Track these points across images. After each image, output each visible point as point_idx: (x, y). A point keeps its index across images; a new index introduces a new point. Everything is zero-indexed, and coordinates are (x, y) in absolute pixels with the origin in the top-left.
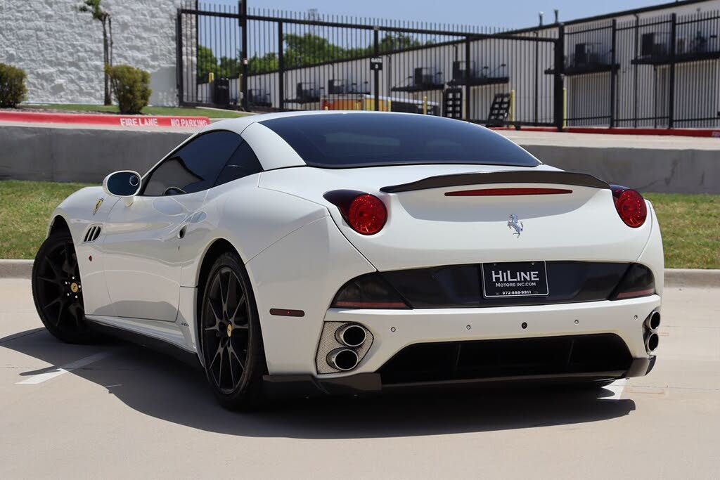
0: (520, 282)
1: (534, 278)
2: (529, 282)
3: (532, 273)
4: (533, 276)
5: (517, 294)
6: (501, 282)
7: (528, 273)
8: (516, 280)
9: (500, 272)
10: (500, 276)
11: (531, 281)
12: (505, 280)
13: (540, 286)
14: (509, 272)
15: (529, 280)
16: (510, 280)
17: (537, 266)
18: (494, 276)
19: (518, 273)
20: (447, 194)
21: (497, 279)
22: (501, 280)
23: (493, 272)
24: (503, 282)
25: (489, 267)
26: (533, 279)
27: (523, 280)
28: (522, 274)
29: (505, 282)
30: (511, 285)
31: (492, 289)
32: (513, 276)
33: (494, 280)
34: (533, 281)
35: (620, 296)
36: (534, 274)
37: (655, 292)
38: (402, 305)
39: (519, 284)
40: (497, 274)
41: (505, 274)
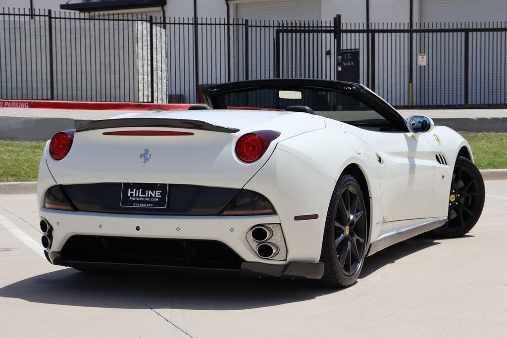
0: (148, 197)
1: (158, 195)
2: (153, 198)
3: (157, 192)
4: (158, 194)
5: (143, 205)
6: (134, 197)
7: (154, 191)
8: (144, 196)
9: (135, 190)
10: (134, 192)
11: (155, 197)
12: (137, 196)
13: (161, 202)
14: (141, 190)
15: (154, 196)
16: (140, 195)
17: (162, 187)
18: (129, 192)
19: (147, 191)
20: (104, 134)
21: (132, 194)
22: (134, 195)
23: (129, 189)
24: (135, 197)
25: (127, 186)
26: (157, 196)
27: (149, 196)
28: (150, 192)
29: (137, 197)
30: (140, 199)
31: (126, 200)
32: (144, 193)
33: (129, 195)
34: (157, 198)
35: (225, 213)
36: (158, 193)
37: (274, 213)
38: (69, 208)
39: (146, 199)
40: (132, 190)
41: (137, 191)
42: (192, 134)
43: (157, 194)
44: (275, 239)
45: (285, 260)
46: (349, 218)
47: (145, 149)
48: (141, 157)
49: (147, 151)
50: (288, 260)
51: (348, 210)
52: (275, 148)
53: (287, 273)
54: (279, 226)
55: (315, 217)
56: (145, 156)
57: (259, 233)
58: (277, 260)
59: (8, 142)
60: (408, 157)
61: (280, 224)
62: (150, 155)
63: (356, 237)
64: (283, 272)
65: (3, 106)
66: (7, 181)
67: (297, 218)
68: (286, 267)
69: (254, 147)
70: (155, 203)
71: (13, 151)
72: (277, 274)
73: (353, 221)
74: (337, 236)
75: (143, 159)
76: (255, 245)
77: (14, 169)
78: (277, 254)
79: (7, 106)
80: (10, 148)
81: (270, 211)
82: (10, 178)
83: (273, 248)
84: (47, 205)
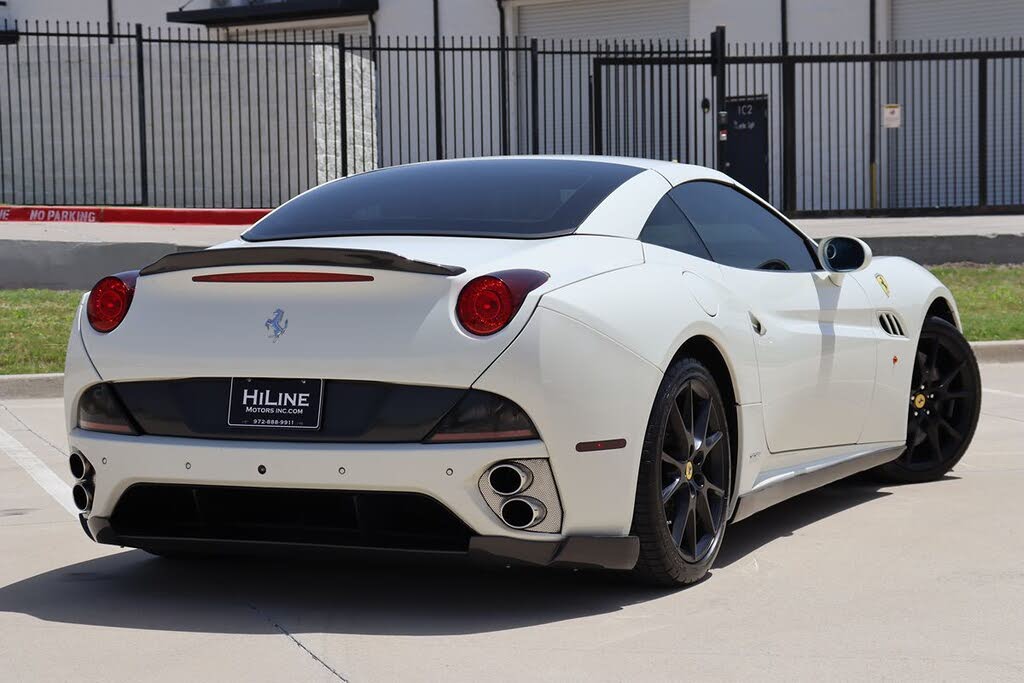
0: (282, 407)
1: (303, 402)
2: (294, 407)
3: (301, 395)
4: (302, 399)
5: (273, 423)
6: (255, 406)
7: (295, 395)
8: (276, 404)
9: (256, 391)
10: (255, 397)
11: (297, 407)
12: (261, 403)
13: (308, 415)
14: (268, 392)
15: (294, 404)
16: (267, 403)
17: (310, 385)
18: (246, 396)
19: (281, 395)
20: (195, 279)
21: (250, 401)
22: (255, 403)
23: (246, 391)
24: (258, 406)
25: (241, 383)
26: (300, 404)
27: (285, 404)
28: (287, 395)
29: (260, 406)
30: (268, 410)
31: (239, 412)
32: (274, 398)
33: (245, 403)
34: (301, 407)
35: (437, 437)
36: (303, 397)
37: (536, 436)
38: (127, 429)
39: (279, 410)
40: (251, 393)
41: (262, 394)
42: (370, 279)
43: (300, 399)
44: (537, 490)
45: (560, 532)
46: (692, 447)
47: (274, 310)
48: (267, 325)
49: (280, 313)
50: (565, 531)
51: (689, 428)
52: (537, 306)
53: (563, 558)
54: (545, 463)
55: (620, 444)
56: (277, 323)
57: (504, 478)
58: (543, 532)
59: (45, 292)
60: (820, 322)
61: (548, 459)
62: (287, 322)
63: (707, 485)
64: (555, 556)
65: (45, 219)
66: (38, 372)
67: (582, 447)
68: (561, 545)
69: (493, 303)
70: (296, 418)
71: (52, 311)
72: (543, 560)
73: (700, 452)
74: (668, 481)
75: (272, 329)
76: (497, 502)
77: (53, 346)
78: (541, 520)
79: (52, 219)
80: (48, 304)
81: (527, 433)
82: (42, 365)
83: (533, 508)
84: (83, 424)
